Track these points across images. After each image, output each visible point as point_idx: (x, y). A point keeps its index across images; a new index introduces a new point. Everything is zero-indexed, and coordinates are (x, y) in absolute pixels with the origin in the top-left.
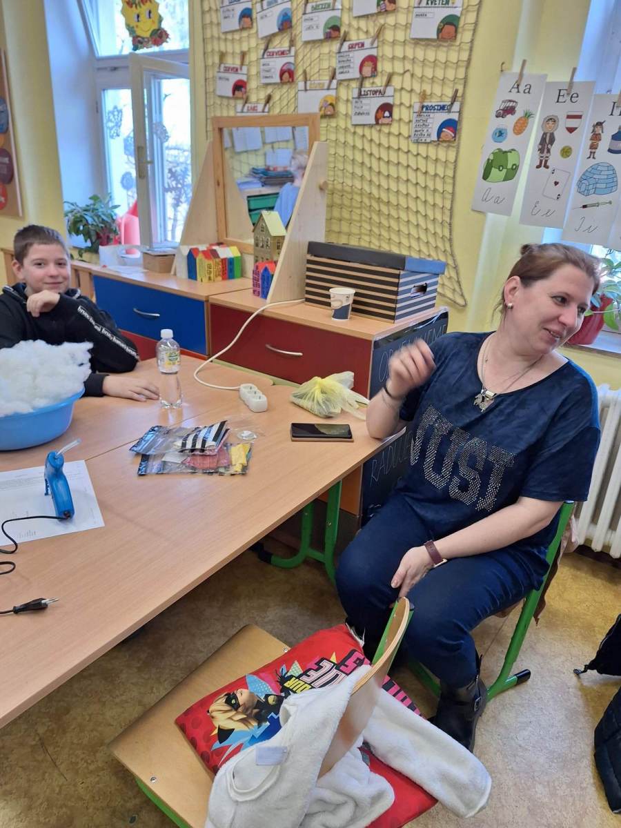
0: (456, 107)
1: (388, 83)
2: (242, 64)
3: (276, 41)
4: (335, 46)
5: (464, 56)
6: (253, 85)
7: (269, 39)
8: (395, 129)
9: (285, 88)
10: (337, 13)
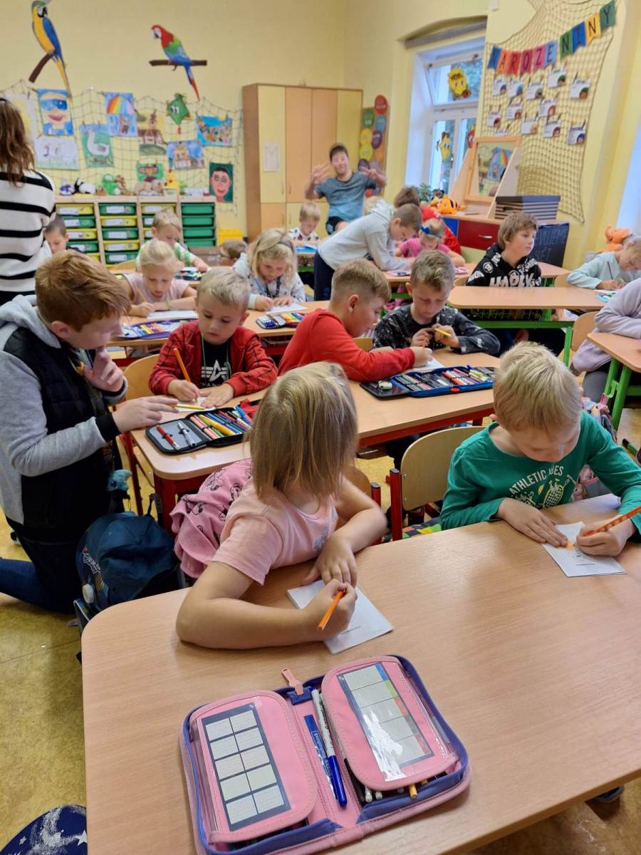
0: (584, 128)
1: (559, 118)
2: (499, 110)
3: (515, 99)
4: (539, 101)
5: (590, 105)
6: (503, 120)
7: (512, 99)
8: (561, 138)
9: (517, 121)
10: (541, 86)
